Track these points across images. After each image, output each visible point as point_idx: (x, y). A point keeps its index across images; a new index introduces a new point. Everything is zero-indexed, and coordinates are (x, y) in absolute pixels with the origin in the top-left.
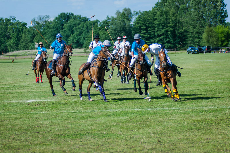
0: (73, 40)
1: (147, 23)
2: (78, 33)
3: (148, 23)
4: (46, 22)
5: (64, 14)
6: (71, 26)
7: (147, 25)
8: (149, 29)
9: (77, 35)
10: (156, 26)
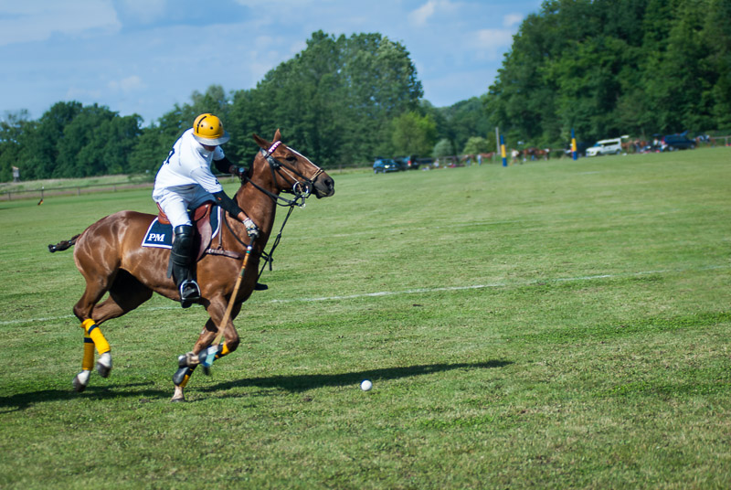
0: (86, 159)
1: (257, 115)
2: (97, 143)
3: (260, 114)
4: (21, 123)
5: (62, 104)
6: (80, 129)
7: (259, 119)
8: (262, 128)
9: (95, 148)
10: (278, 119)
